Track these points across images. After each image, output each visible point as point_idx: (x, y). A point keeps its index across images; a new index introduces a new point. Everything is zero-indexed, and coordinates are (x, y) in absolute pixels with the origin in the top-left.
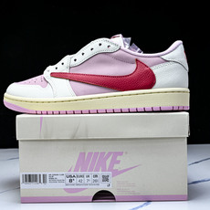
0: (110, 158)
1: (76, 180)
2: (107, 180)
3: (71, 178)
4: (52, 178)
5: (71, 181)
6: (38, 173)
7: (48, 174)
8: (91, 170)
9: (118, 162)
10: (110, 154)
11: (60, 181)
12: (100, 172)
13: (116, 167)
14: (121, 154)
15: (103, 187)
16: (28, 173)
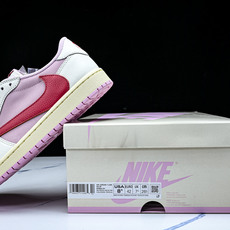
0: (160, 168)
1: (124, 191)
2: (157, 191)
3: (119, 188)
4: (99, 188)
5: (119, 191)
6: (85, 183)
7: (95, 184)
8: (140, 180)
9: (168, 172)
10: (159, 164)
11: (108, 191)
12: (149, 183)
13: (166, 177)
14: (171, 164)
15: (152, 197)
16: (75, 183)
